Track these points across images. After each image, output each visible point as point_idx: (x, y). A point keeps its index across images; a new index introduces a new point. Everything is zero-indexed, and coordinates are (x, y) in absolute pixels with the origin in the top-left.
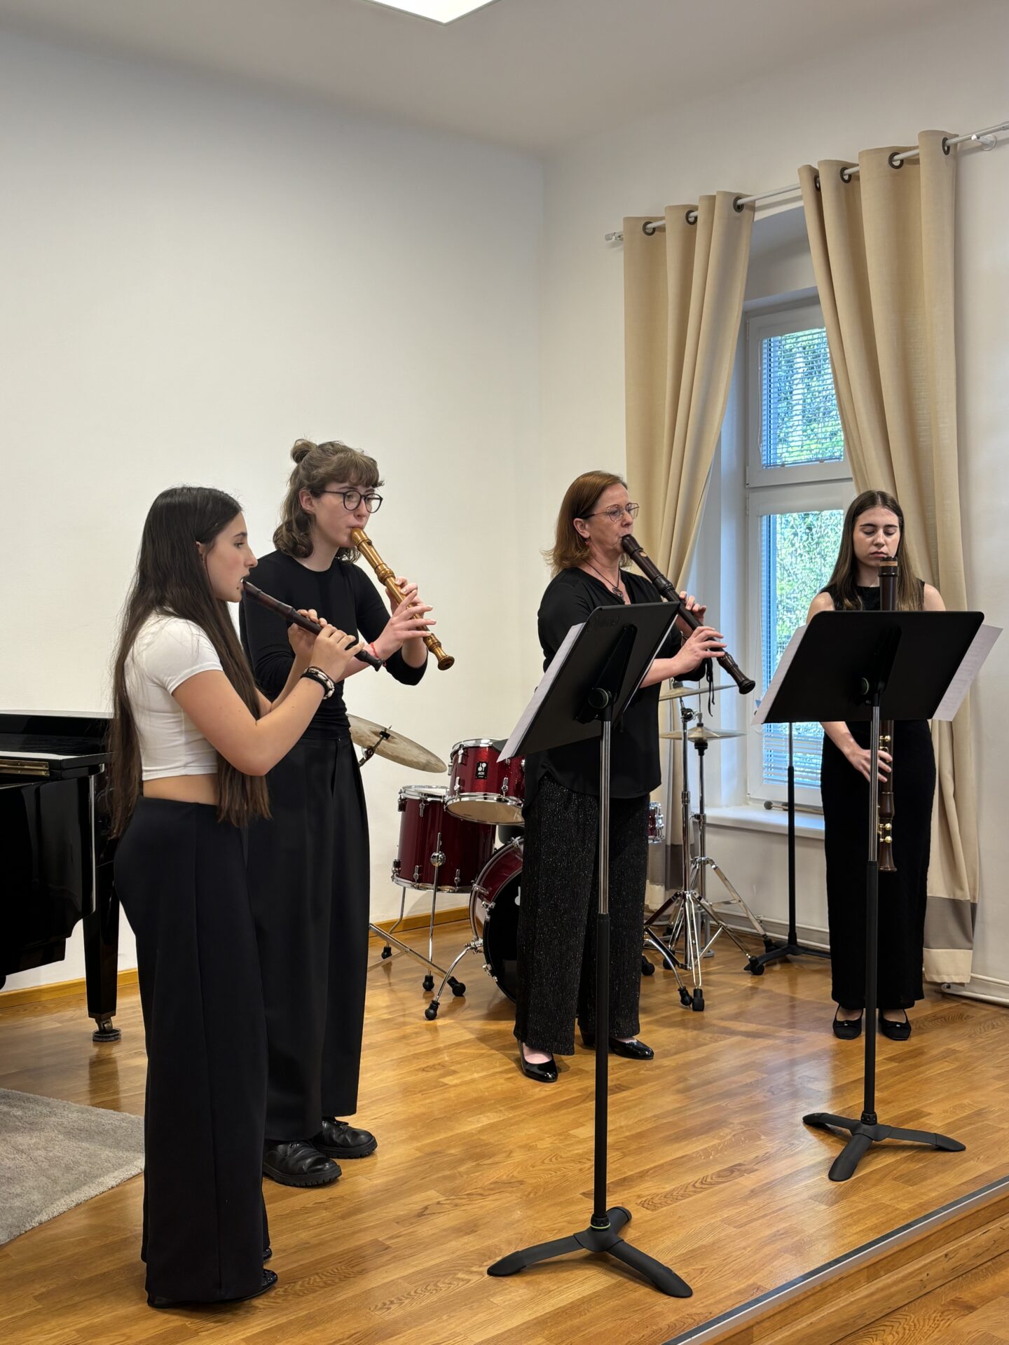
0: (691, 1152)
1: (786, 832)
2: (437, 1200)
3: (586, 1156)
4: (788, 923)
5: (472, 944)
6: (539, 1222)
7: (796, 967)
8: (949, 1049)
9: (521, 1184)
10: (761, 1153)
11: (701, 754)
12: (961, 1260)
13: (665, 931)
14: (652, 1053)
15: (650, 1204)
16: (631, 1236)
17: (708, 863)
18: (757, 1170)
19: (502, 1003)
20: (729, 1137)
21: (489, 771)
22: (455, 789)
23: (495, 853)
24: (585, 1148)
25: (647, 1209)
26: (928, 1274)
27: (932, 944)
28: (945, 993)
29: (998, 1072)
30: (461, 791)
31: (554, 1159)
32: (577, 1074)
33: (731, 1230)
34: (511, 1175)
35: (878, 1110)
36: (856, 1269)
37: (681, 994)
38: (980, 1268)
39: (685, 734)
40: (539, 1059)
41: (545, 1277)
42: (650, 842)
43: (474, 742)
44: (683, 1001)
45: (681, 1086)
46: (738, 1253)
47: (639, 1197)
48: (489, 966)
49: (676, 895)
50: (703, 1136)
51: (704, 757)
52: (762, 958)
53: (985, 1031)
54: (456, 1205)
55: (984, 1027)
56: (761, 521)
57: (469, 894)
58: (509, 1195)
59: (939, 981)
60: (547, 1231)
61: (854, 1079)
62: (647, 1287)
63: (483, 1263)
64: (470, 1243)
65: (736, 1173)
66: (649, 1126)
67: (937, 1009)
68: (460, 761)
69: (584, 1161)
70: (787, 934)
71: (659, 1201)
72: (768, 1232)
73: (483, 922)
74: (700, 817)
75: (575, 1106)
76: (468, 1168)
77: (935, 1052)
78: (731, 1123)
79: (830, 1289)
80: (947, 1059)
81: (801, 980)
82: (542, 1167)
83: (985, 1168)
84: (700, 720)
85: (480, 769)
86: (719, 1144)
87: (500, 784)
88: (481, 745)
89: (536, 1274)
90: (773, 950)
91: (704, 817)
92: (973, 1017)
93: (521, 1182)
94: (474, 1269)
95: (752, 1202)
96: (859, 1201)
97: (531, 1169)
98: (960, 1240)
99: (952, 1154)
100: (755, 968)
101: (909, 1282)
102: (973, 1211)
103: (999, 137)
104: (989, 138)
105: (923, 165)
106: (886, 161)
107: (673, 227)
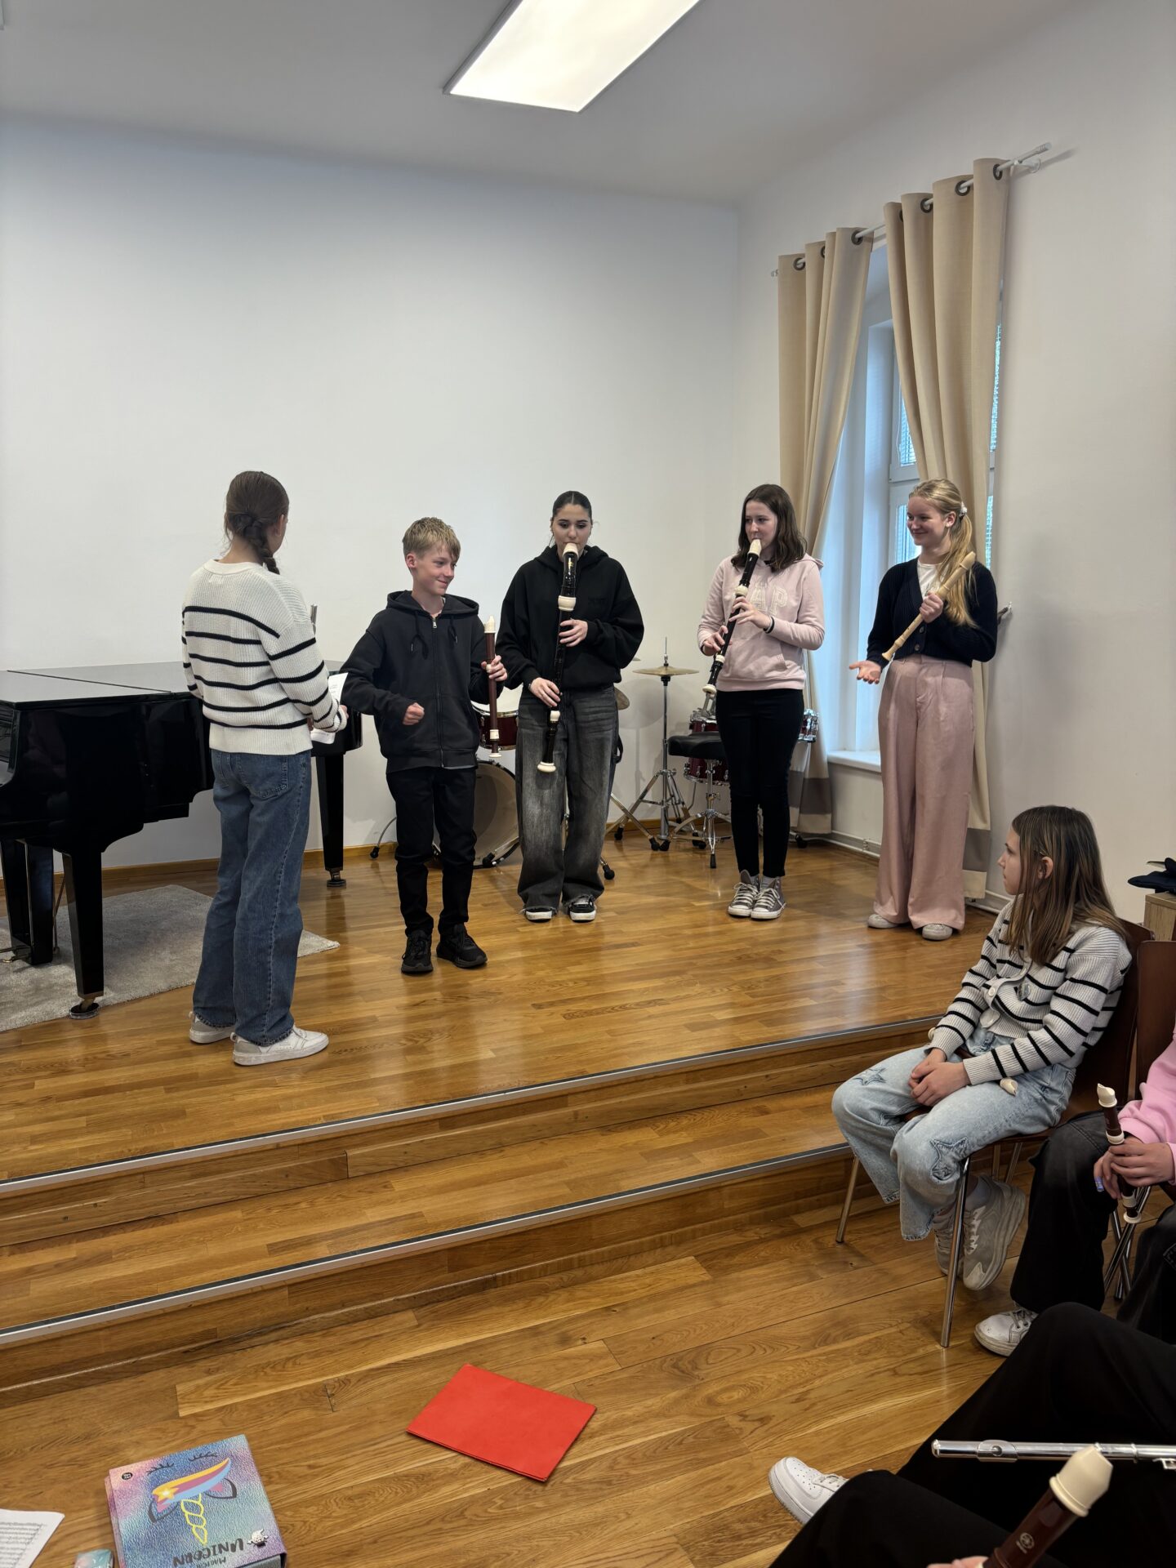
0: (636, 988)
12: (781, 1082)
20: (673, 982)
33: (607, 1037)
65: (651, 1004)
71: (580, 1014)
86: (661, 986)
95: (639, 1022)
101: (726, 1089)
103: (1042, 159)
104: (1033, 161)
105: (976, 192)
106: (953, 190)
107: (810, 262)
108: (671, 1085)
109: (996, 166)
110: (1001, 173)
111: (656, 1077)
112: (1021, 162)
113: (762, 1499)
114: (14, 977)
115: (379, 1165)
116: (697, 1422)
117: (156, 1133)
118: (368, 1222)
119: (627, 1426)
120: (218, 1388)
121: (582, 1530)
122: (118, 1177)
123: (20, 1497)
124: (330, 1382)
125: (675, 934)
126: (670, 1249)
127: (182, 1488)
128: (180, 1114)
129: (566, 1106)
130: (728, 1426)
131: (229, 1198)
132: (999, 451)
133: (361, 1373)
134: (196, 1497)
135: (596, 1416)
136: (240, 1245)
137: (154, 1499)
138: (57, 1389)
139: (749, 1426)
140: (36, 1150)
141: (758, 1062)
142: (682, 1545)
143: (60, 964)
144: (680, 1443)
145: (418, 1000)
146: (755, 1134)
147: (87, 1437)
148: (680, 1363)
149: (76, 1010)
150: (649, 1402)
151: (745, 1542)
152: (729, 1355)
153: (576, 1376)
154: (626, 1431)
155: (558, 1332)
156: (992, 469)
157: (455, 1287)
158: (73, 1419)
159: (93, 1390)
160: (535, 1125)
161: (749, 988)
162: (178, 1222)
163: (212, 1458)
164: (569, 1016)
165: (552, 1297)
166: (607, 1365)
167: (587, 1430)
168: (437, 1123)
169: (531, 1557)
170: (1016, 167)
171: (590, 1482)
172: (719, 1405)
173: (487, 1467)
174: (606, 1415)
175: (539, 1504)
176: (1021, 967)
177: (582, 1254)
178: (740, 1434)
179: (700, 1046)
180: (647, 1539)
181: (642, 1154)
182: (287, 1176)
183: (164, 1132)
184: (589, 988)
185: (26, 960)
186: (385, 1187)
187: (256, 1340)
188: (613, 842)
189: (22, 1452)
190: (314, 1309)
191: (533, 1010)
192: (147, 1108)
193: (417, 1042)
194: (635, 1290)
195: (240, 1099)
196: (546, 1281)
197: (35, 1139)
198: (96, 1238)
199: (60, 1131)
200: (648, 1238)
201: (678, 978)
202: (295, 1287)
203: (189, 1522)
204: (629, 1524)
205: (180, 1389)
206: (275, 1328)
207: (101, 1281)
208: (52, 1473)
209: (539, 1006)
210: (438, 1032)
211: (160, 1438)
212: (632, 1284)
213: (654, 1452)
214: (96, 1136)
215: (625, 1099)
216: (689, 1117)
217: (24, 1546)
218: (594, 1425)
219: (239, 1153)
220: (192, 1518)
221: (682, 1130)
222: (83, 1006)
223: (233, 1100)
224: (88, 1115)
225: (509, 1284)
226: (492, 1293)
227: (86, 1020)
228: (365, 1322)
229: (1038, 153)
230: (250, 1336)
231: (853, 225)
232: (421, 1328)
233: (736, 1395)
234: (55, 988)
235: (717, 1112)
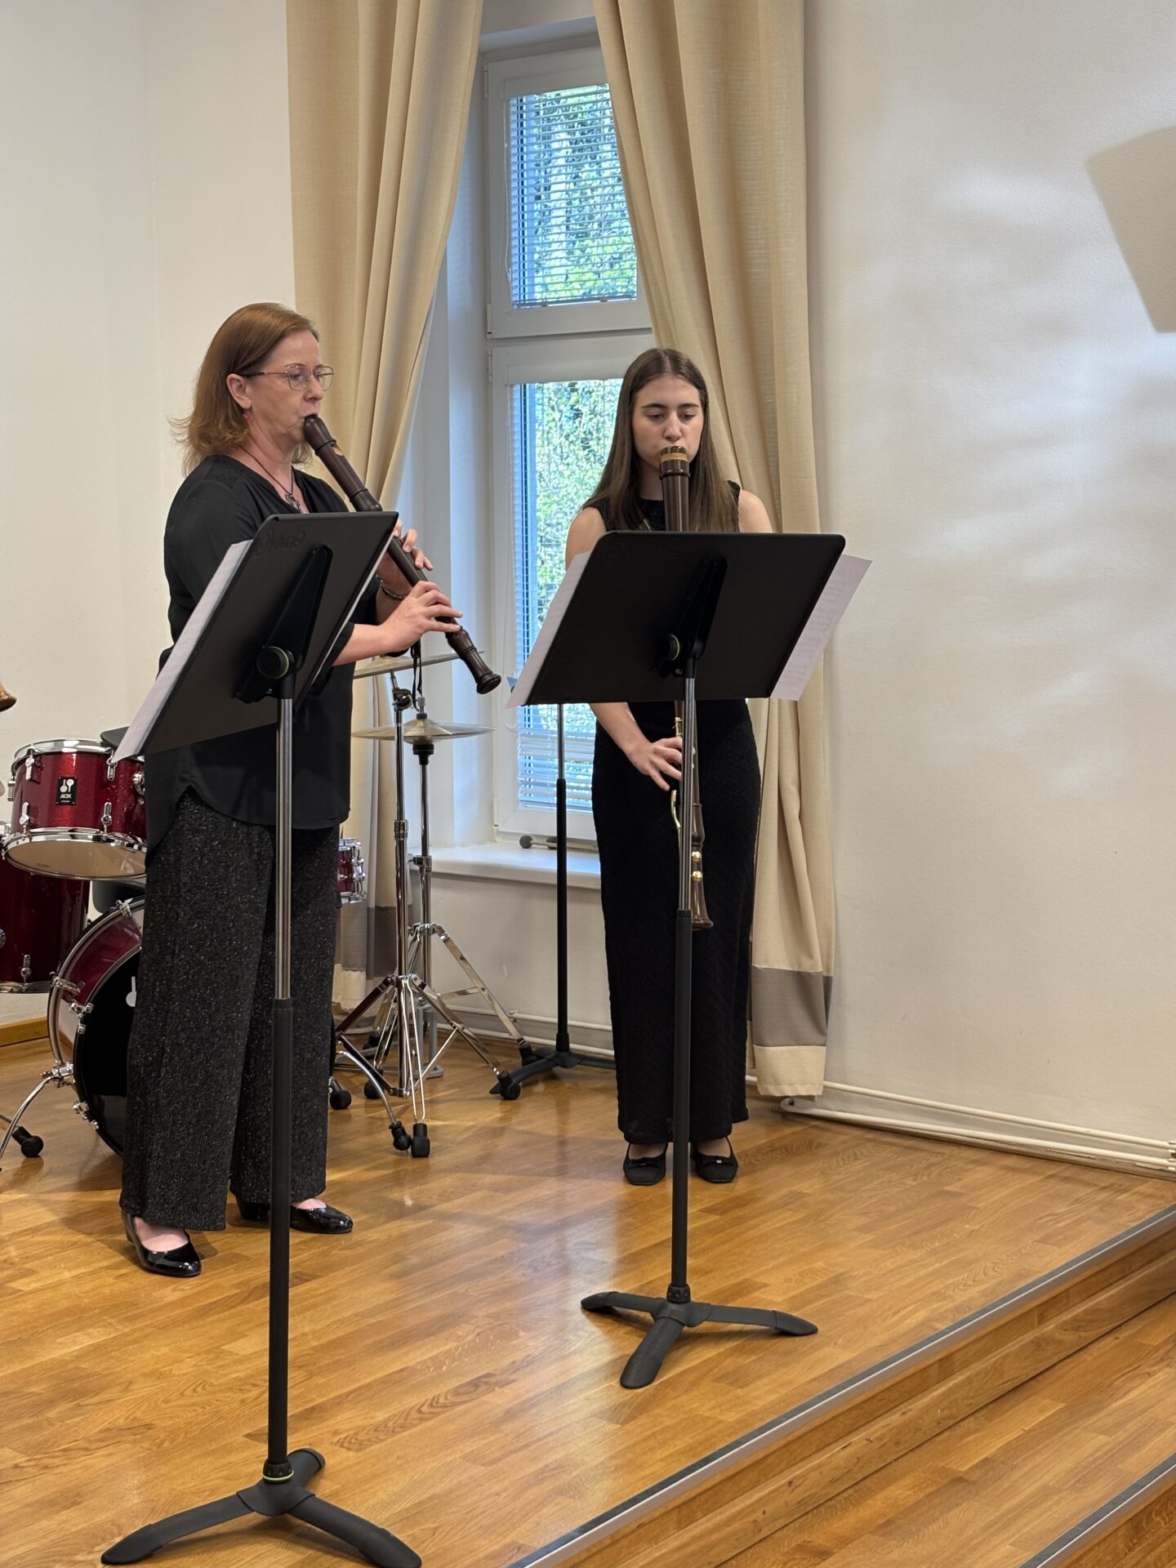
0: (414, 1362)
1: (555, 881)
2: (15, 1462)
3: (252, 1381)
4: (556, 1020)
5: (55, 1072)
6: (180, 1481)
7: (567, 1085)
8: (792, 1192)
9: (149, 1429)
10: (519, 1356)
11: (424, 762)
12: (810, 1488)
13: (366, 1042)
14: (351, 1223)
15: (354, 1443)
16: (325, 1489)
17: (434, 932)
18: (514, 1381)
19: (107, 1163)
20: (470, 1337)
21: (78, 791)
22: (21, 823)
23: (89, 927)
24: (248, 1369)
25: (349, 1449)
26: (764, 1513)
27: (767, 1040)
28: (785, 1111)
29: (864, 1220)
30: (31, 825)
31: (199, 1389)
32: (231, 1262)
33: (478, 1470)
34: (131, 1417)
35: (691, 1282)
36: (663, 1510)
37: (393, 1133)
38: (838, 1498)
39: (399, 730)
40: (167, 1243)
41: (192, 1559)
42: (344, 901)
43: (52, 744)
44: (398, 1144)
45: (394, 1268)
46: (489, 1501)
47: (336, 1433)
48: (84, 1106)
49: (386, 983)
50: (433, 1338)
51: (428, 767)
52: (516, 1074)
53: (845, 1164)
54: (46, 1467)
55: (842, 1159)
56: (512, 393)
57: (48, 994)
58: (129, 1446)
59: (777, 1094)
60: (192, 1493)
61: (653, 1243)
62: (352, 1561)
63: (93, 1547)
64: (74, 1521)
65: (483, 1388)
66: (349, 1329)
67: (775, 1136)
68: (28, 776)
69: (248, 1387)
70: (555, 1037)
71: (367, 1437)
72: (532, 1469)
73: (72, 1039)
74: (423, 861)
75: (231, 1308)
76: (60, 1412)
77: (771, 1198)
78: (476, 1317)
79: (624, 1542)
80: (789, 1207)
81: (574, 1104)
82: (180, 1402)
83: (844, 1356)
84: (422, 708)
85: (63, 789)
86: (456, 1349)
87: (98, 812)
88: (65, 750)
89: (181, 1557)
90: (532, 1061)
91: (429, 861)
92: (826, 1145)
93: (149, 1427)
94: (79, 1558)
95: (507, 1427)
96: (665, 1415)
97: (164, 1405)
98: (812, 1458)
99: (797, 1339)
100: (507, 1090)
101: (737, 1525)
102: (828, 1417)
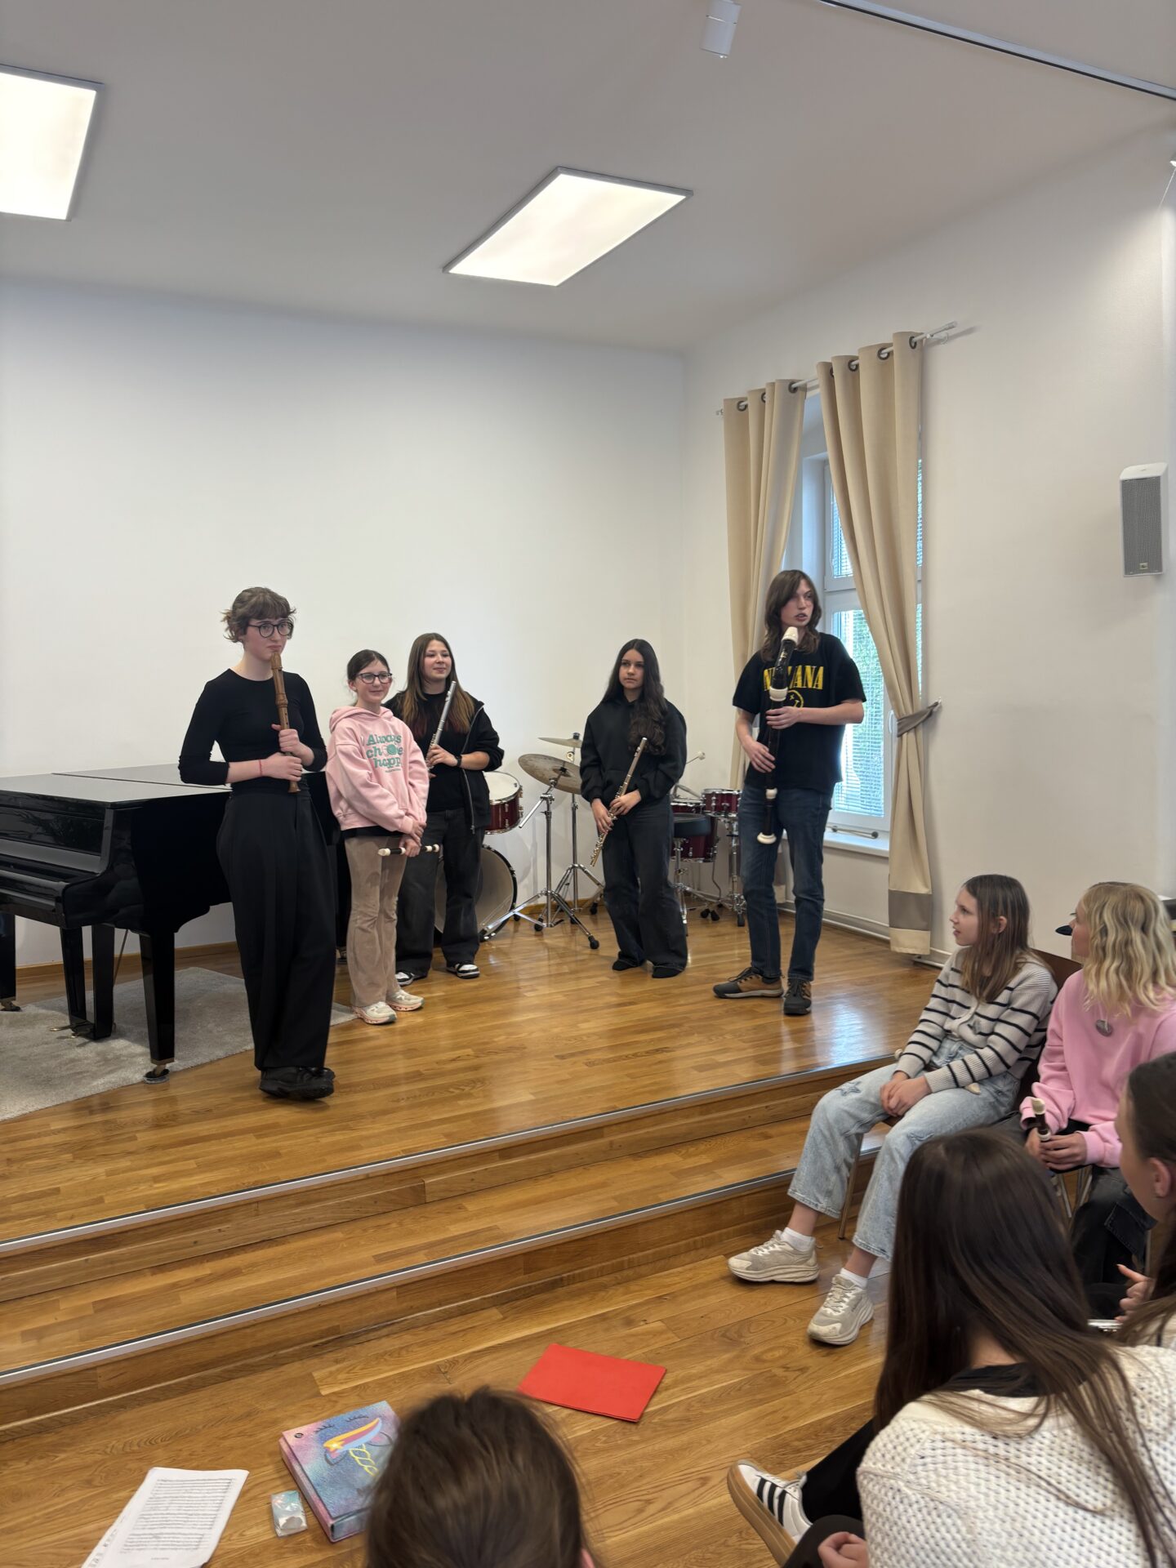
12: (777, 1111)
18: (673, 1051)
50: (658, 1032)
65: (659, 1052)
86: (664, 1037)
95: (653, 1067)
103: (950, 333)
104: (943, 335)
105: (896, 358)
106: (876, 354)
107: (753, 405)
108: (687, 1117)
109: (912, 338)
110: (916, 343)
111: (676, 1110)
112: (932, 336)
113: (811, 1424)
114: (79, 1051)
115: (451, 1191)
116: (749, 1374)
117: (260, 1170)
118: (452, 1235)
119: (695, 1380)
120: (348, 1373)
121: (675, 1454)
122: (237, 1206)
123: (206, 1461)
124: (443, 1363)
125: (666, 994)
126: (702, 1251)
127: (347, 1441)
128: (276, 1154)
129: (602, 1136)
130: (775, 1376)
131: (328, 1222)
132: (925, 568)
133: (466, 1355)
134: (361, 1447)
135: (668, 1375)
136: (349, 1258)
137: (327, 1450)
138: (212, 1381)
139: (793, 1375)
140: (162, 1187)
141: (758, 1096)
142: (755, 1459)
143: (117, 1038)
144: (739, 1390)
145: (455, 1056)
146: (763, 1153)
147: (249, 1415)
148: (728, 1334)
149: (150, 1075)
150: (709, 1362)
151: (804, 1454)
152: (767, 1325)
153: (644, 1347)
154: (694, 1383)
155: (623, 1316)
156: (919, 581)
157: (530, 1287)
158: (232, 1402)
159: (242, 1380)
160: (577, 1154)
161: (740, 1036)
162: (289, 1243)
163: (366, 1419)
164: (590, 1064)
165: (611, 1292)
166: (668, 1339)
167: (662, 1385)
168: (497, 1154)
169: (638, 1474)
170: (927, 339)
171: (673, 1420)
172: (764, 1361)
173: (586, 1416)
174: (675, 1374)
175: (636, 1438)
176: (968, 1008)
177: (631, 1256)
178: (787, 1380)
179: (709, 1083)
180: (726, 1456)
181: (672, 1173)
182: (376, 1202)
183: (268, 1168)
184: (601, 1040)
185: (86, 1036)
186: (460, 1208)
187: (371, 1335)
188: (588, 916)
189: (196, 1429)
190: (418, 1308)
191: (558, 1061)
192: (244, 1151)
193: (463, 1090)
194: (679, 1283)
195: (324, 1141)
196: (605, 1279)
197: (157, 1179)
198: (222, 1259)
199: (176, 1172)
200: (684, 1242)
201: (677, 1030)
202: (403, 1288)
203: (360, 1463)
204: (710, 1447)
205: (316, 1375)
206: (386, 1325)
207: (239, 1290)
208: (227, 1443)
209: (562, 1057)
210: (479, 1081)
211: (310, 1412)
212: (676, 1278)
213: (720, 1396)
214: (208, 1175)
215: (651, 1130)
216: (705, 1143)
217: (223, 1495)
218: (667, 1380)
219: (336, 1183)
220: (361, 1461)
221: (701, 1153)
222: (156, 1073)
223: (318, 1142)
224: (193, 1158)
225: (573, 1284)
226: (560, 1291)
227: (159, 1084)
228: (458, 1318)
229: (946, 329)
230: (367, 1332)
231: (789, 377)
232: (507, 1320)
233: (777, 1354)
234: (122, 1058)
235: (728, 1138)
